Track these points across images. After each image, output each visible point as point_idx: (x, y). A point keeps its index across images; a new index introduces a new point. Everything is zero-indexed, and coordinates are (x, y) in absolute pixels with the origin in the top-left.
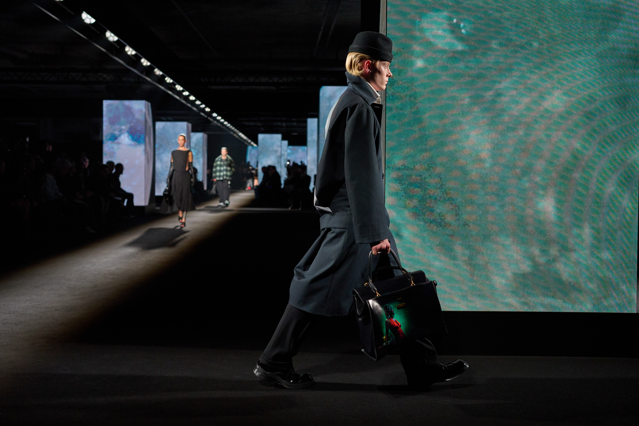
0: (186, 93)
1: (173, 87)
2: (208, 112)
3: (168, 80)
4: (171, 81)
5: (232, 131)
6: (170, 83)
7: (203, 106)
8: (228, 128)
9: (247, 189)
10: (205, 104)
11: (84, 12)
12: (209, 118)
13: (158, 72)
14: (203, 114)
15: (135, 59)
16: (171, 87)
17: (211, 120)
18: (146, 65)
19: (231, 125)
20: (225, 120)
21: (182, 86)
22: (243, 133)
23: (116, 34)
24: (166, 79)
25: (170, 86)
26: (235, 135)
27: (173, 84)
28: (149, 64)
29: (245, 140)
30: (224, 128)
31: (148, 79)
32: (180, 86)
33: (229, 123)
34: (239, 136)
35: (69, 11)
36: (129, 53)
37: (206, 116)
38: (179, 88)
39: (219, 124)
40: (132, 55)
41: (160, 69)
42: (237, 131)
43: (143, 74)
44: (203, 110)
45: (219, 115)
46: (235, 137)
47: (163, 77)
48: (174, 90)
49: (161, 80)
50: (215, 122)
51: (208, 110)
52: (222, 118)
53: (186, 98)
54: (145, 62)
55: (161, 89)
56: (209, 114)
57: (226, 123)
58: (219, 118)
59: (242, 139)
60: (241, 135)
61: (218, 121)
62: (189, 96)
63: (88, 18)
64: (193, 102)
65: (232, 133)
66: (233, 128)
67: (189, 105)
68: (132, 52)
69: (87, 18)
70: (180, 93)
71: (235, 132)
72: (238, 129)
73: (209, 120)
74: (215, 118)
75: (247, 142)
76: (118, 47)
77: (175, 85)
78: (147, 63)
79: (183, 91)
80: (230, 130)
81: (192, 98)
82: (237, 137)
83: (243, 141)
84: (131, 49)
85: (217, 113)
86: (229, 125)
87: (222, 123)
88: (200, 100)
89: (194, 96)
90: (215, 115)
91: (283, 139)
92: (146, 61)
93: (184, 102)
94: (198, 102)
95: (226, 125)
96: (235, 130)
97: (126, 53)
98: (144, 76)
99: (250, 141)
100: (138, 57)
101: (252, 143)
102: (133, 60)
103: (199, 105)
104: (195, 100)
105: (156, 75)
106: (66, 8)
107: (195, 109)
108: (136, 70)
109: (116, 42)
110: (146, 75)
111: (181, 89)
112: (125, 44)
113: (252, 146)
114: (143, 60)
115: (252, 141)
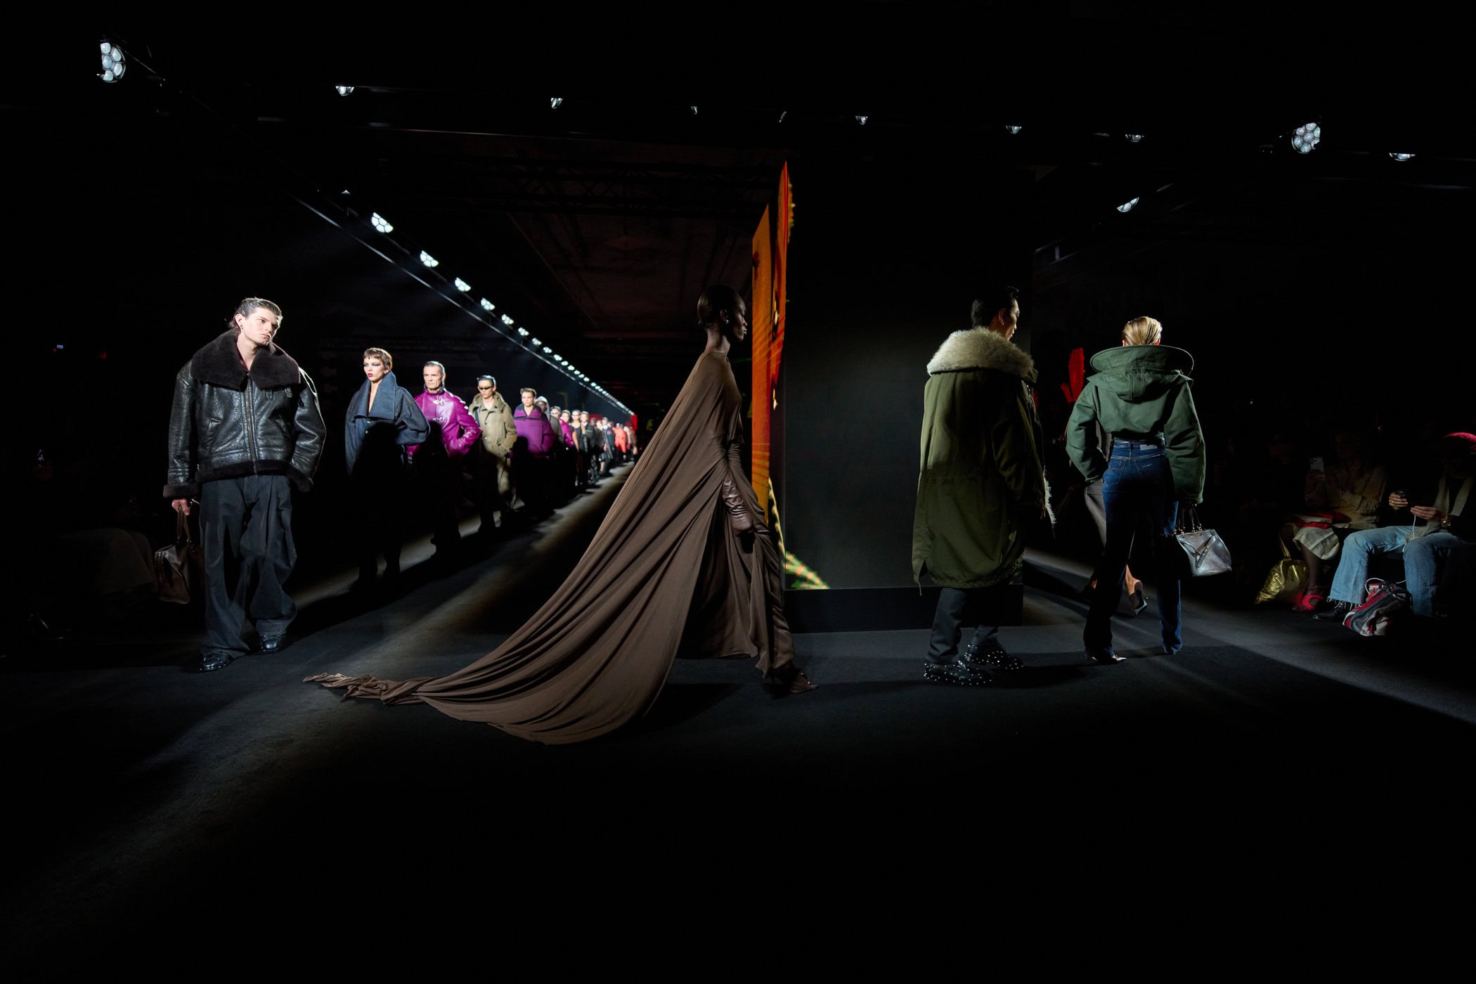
0: (565, 363)
1: (552, 357)
2: (586, 382)
3: (547, 350)
4: (550, 351)
5: (611, 400)
6: (548, 354)
7: (582, 376)
8: (606, 397)
11: (458, 279)
13: (536, 342)
14: (581, 384)
15: (511, 328)
17: (590, 389)
20: (604, 390)
21: (560, 356)
23: (492, 303)
24: (544, 349)
26: (613, 404)
27: (552, 354)
28: (527, 333)
29: (622, 409)
31: (526, 349)
34: (617, 405)
35: (441, 277)
36: (506, 322)
37: (585, 386)
38: (557, 358)
39: (597, 394)
40: (510, 325)
41: (539, 339)
44: (582, 380)
45: (598, 385)
46: (612, 406)
48: (553, 360)
49: (539, 350)
51: (587, 379)
53: (565, 368)
54: (523, 332)
55: (539, 359)
56: (588, 384)
57: (604, 392)
58: (598, 388)
59: (620, 408)
61: (597, 391)
62: (568, 366)
64: (572, 372)
65: (610, 402)
66: (611, 397)
67: (568, 375)
68: (509, 321)
70: (558, 363)
71: (613, 402)
72: (616, 398)
73: (588, 390)
74: (594, 388)
76: (494, 316)
79: (562, 361)
81: (571, 368)
82: (614, 405)
84: (508, 318)
86: (607, 394)
87: (601, 393)
88: (579, 370)
89: (573, 366)
90: (593, 384)
93: (562, 372)
94: (577, 372)
95: (604, 395)
96: (613, 399)
97: (502, 322)
98: (521, 345)
99: (627, 410)
100: (515, 326)
101: (630, 412)
102: (510, 330)
103: (578, 375)
104: (574, 370)
105: (534, 346)
106: (439, 275)
107: (573, 379)
108: (513, 338)
109: (493, 311)
110: (523, 345)
111: (560, 359)
112: (503, 313)
113: (629, 414)
114: (520, 330)
115: (630, 410)
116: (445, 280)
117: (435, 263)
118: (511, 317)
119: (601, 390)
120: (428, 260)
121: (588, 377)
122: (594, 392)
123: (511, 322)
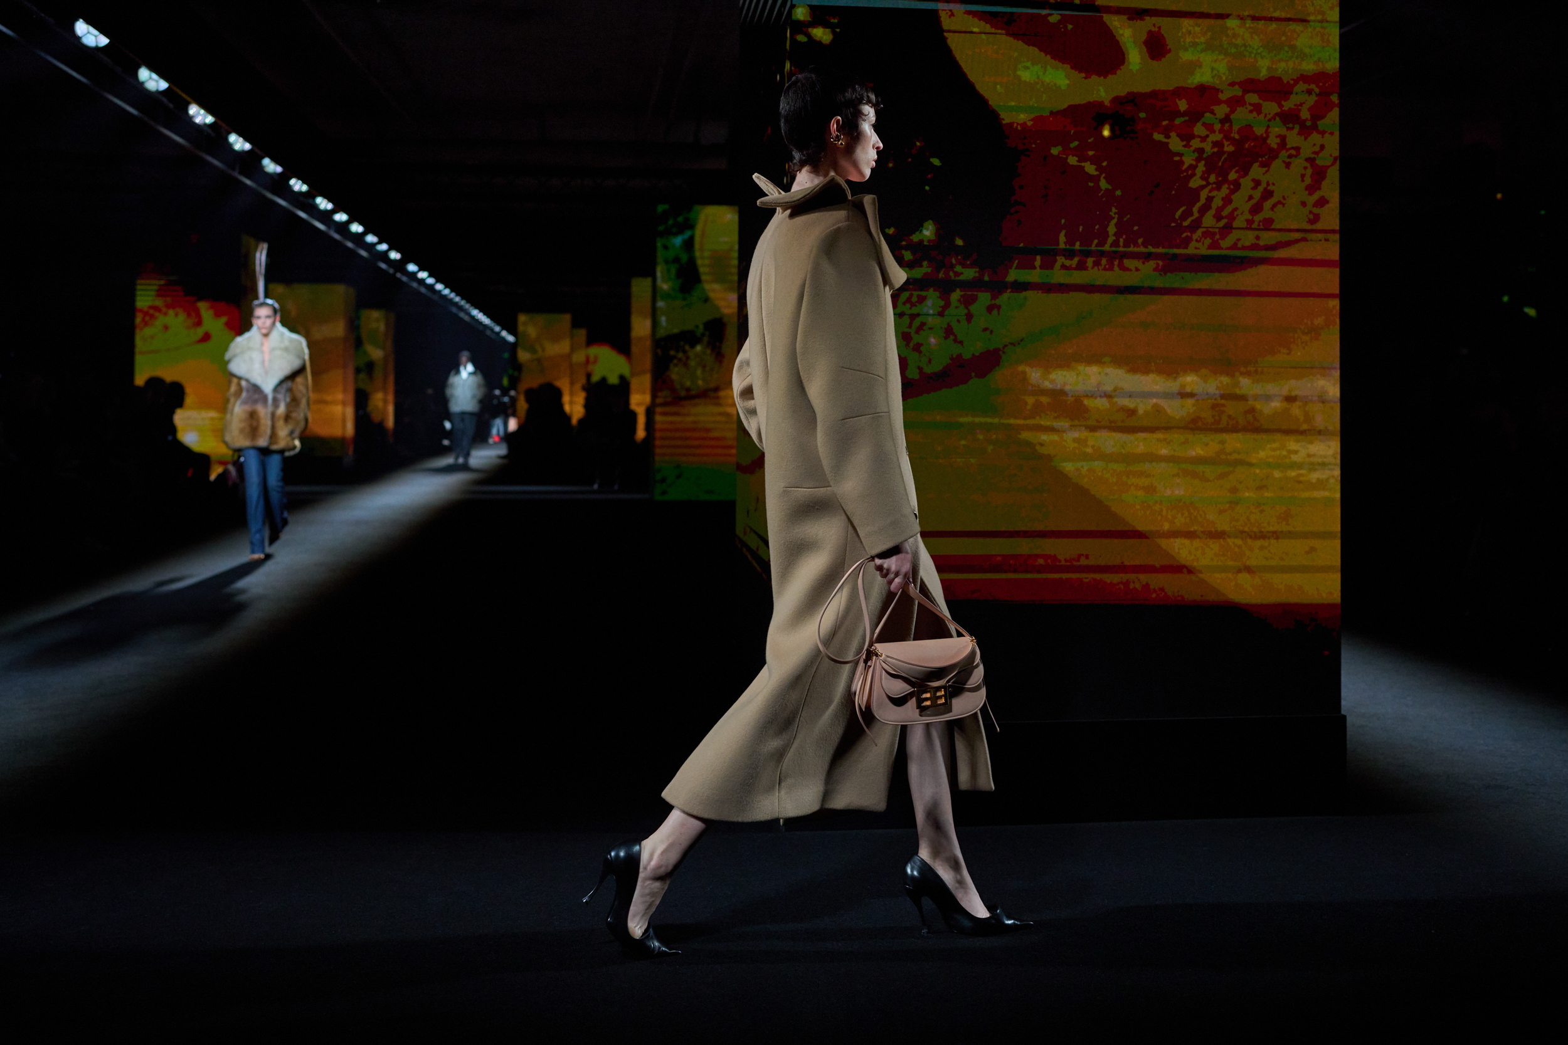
0: (340, 217)
1: (310, 201)
2: (395, 261)
3: (298, 186)
4: (305, 188)
5: (456, 304)
6: (300, 193)
7: (383, 247)
8: (445, 297)
9: (491, 441)
10: (387, 243)
11: (81, 21)
12: (399, 275)
13: (270, 166)
14: (383, 266)
15: (213, 134)
16: (305, 201)
17: (404, 279)
18: (241, 149)
19: (452, 291)
20: (438, 281)
21: (330, 199)
22: (481, 311)
23: (163, 75)
24: (293, 182)
25: (301, 199)
26: (462, 315)
27: (310, 195)
28: (247, 146)
29: (486, 326)
30: (435, 297)
31: (248, 182)
32: (325, 201)
33: (446, 287)
34: (473, 317)
35: (44, 16)
36: (198, 120)
37: (391, 271)
38: (323, 204)
39: (423, 290)
40: (205, 124)
41: (277, 160)
42: (467, 306)
43: (234, 171)
44: (384, 256)
45: (421, 269)
46: (461, 320)
47: (283, 178)
48: (313, 210)
49: (279, 184)
51: (394, 255)
52: (430, 276)
53: (343, 227)
54: (238, 143)
55: (278, 205)
56: (400, 265)
57: (439, 287)
58: (423, 275)
59: (481, 323)
60: (475, 312)
61: (422, 282)
62: (348, 222)
63: (89, 35)
64: (358, 238)
65: (454, 310)
66: (457, 299)
67: (350, 245)
68: (205, 118)
69: (88, 33)
70: (326, 216)
71: (461, 308)
72: (468, 302)
73: (399, 280)
74: (413, 275)
75: (492, 330)
76: (171, 106)
77: (314, 198)
78: (243, 145)
79: (334, 212)
80: (451, 302)
81: (356, 228)
82: (466, 318)
83: (481, 328)
84: (202, 112)
85: (416, 264)
86: (447, 292)
87: (431, 288)
88: (375, 234)
89: (361, 223)
90: (412, 267)
91: (576, 325)
92: (241, 140)
93: (337, 236)
94: (371, 238)
95: (439, 292)
96: (463, 303)
97: (189, 120)
98: (236, 174)
99: (497, 329)
100: (220, 130)
101: (502, 333)
102: (208, 137)
103: (374, 245)
104: (365, 234)
105: (267, 174)
107: (363, 253)
108: (215, 159)
109: (164, 93)
110: (241, 173)
111: (330, 206)
112: (188, 99)
113: (503, 339)
114: (233, 138)
115: (503, 328)
118: (209, 110)
119: (430, 281)
121: (398, 251)
122: (415, 285)
123: (209, 119)
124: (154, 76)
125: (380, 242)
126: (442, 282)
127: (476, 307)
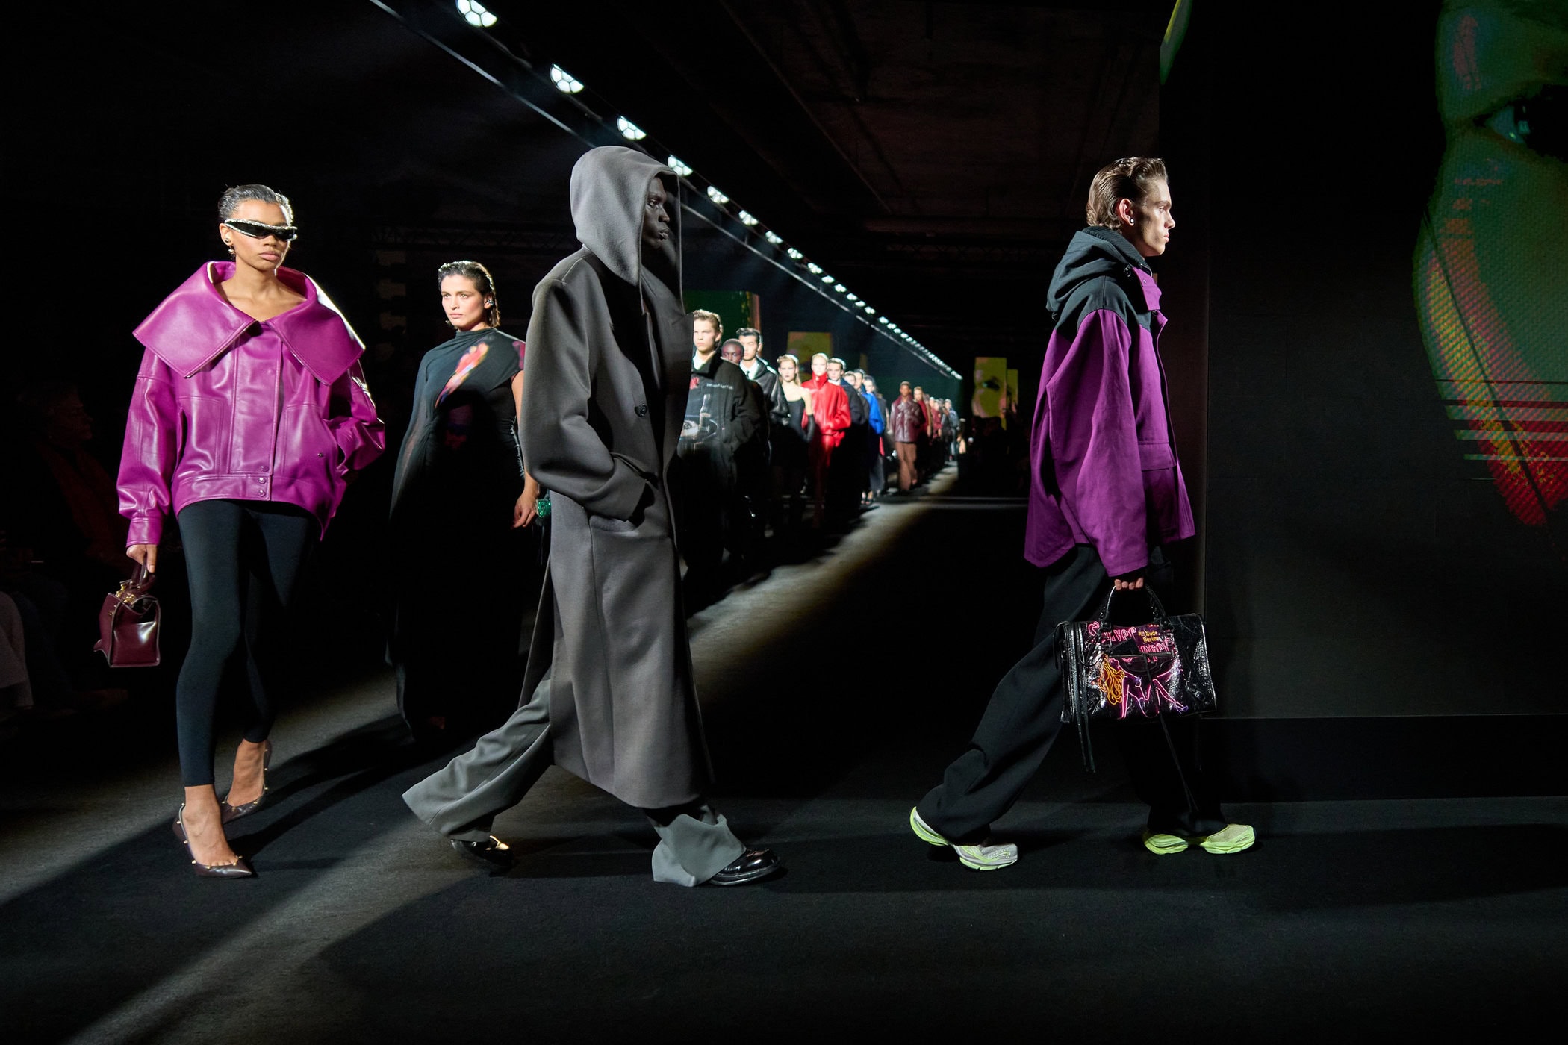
0: (828, 279)
1: (805, 266)
2: (870, 315)
3: (794, 254)
4: (800, 256)
5: (917, 350)
6: (796, 260)
7: (861, 304)
8: (909, 343)
10: (864, 301)
11: (621, 116)
12: (872, 327)
13: (773, 238)
14: (860, 318)
15: (727, 212)
16: (799, 267)
17: (876, 329)
19: (914, 339)
20: (904, 331)
21: (819, 266)
22: (936, 355)
23: (687, 163)
24: (790, 251)
25: (797, 264)
26: (921, 358)
27: (804, 262)
28: (754, 222)
29: (939, 367)
30: (900, 344)
31: (755, 251)
32: (816, 266)
33: (910, 336)
34: (930, 360)
35: (593, 113)
36: (716, 200)
37: (866, 323)
38: (814, 269)
39: (891, 338)
40: (721, 203)
41: (777, 233)
43: (744, 241)
44: (861, 311)
45: (891, 321)
46: (921, 360)
47: (784, 247)
48: (804, 273)
49: (779, 253)
50: (885, 334)
51: (870, 310)
52: (897, 327)
53: (829, 288)
54: (747, 219)
55: (777, 269)
56: (874, 319)
57: (904, 335)
58: (891, 326)
59: (936, 364)
60: (932, 356)
61: (891, 331)
62: (834, 284)
64: (841, 297)
65: (915, 354)
66: (918, 345)
67: (834, 301)
68: (720, 197)
70: (816, 279)
71: (921, 353)
72: (926, 348)
73: (873, 329)
74: (884, 327)
75: (944, 370)
76: (693, 188)
77: (807, 263)
78: (751, 221)
79: (823, 274)
80: (913, 347)
81: (840, 288)
82: (925, 360)
83: (936, 368)
84: (719, 193)
85: (887, 317)
86: (910, 339)
87: (898, 336)
88: (854, 294)
89: (843, 285)
90: (883, 320)
91: (1010, 366)
93: (824, 295)
94: (851, 297)
95: (903, 340)
96: (922, 348)
97: (708, 200)
98: (745, 244)
99: (949, 369)
100: (733, 209)
101: (954, 373)
102: (723, 213)
103: (853, 302)
104: (846, 293)
105: (770, 244)
106: (586, 108)
108: (728, 231)
109: (688, 177)
110: (748, 245)
111: (819, 271)
112: (709, 182)
113: (954, 377)
114: (743, 214)
115: (953, 369)
116: (599, 118)
117: (577, 87)
118: (724, 192)
119: (897, 331)
120: (565, 82)
121: (872, 307)
123: (725, 199)
124: (681, 163)
125: (858, 301)
126: (906, 333)
127: (932, 352)
